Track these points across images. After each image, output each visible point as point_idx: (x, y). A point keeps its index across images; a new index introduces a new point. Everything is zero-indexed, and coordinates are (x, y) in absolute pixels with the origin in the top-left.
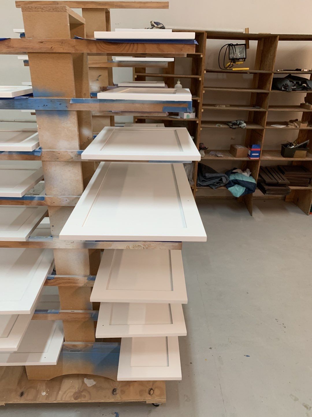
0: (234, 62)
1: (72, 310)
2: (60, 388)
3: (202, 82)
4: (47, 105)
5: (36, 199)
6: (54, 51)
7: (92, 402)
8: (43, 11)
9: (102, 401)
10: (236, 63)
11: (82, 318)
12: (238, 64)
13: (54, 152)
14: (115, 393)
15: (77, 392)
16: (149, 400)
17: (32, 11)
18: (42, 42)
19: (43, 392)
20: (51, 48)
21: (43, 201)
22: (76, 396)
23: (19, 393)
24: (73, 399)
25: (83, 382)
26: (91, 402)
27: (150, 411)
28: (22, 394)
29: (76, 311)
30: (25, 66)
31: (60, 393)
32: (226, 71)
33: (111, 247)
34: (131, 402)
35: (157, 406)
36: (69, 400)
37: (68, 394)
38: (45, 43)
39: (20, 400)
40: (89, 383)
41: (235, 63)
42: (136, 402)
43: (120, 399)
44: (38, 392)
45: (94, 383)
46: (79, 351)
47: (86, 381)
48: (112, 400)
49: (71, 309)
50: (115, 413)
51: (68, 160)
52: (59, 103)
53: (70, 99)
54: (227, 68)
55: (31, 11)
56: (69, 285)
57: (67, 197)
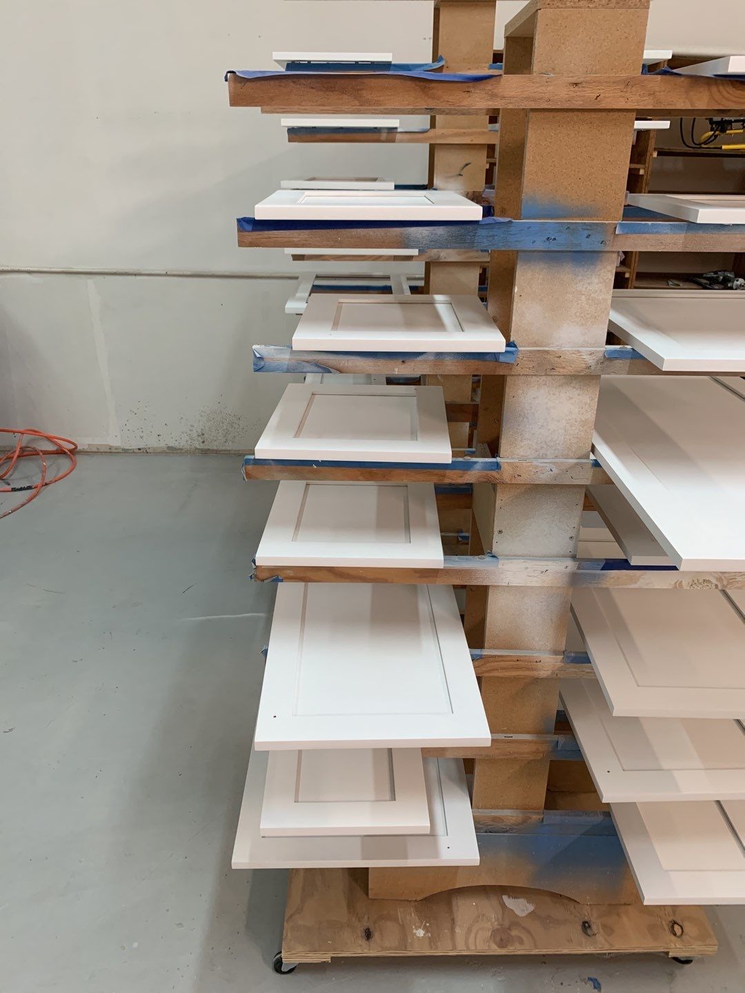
0: (723, 131)
1: (506, 733)
2: (453, 920)
3: (645, 177)
4: (555, 239)
5: (477, 467)
6: (603, 106)
7: (541, 953)
8: (591, 6)
9: (566, 951)
10: (728, 132)
11: (528, 753)
12: (731, 134)
13: (547, 352)
14: (589, 932)
15: (498, 930)
16: (677, 949)
17: (564, 6)
18: (576, 84)
19: (417, 928)
20: (595, 97)
21: (494, 473)
22: (498, 939)
23: (360, 932)
24: (494, 947)
25: (503, 906)
26: (537, 953)
27: (671, 975)
28: (368, 935)
29: (516, 737)
30: (290, 141)
31: (457, 931)
32: (699, 151)
33: (636, 583)
34: (634, 954)
35: (688, 961)
36: (487, 948)
37: (476, 934)
38: (584, 85)
39: (370, 950)
40: (520, 907)
41: (725, 132)
42: (645, 954)
43: (607, 946)
44: (404, 931)
45: (531, 908)
46: (506, 832)
47: (509, 902)
48: (588, 950)
49: (503, 732)
50: (590, 979)
51: (576, 373)
52: (586, 233)
53: (616, 224)
54: (700, 144)
55: (562, 8)
56: (514, 673)
57: (554, 463)
